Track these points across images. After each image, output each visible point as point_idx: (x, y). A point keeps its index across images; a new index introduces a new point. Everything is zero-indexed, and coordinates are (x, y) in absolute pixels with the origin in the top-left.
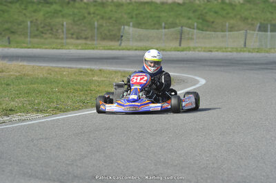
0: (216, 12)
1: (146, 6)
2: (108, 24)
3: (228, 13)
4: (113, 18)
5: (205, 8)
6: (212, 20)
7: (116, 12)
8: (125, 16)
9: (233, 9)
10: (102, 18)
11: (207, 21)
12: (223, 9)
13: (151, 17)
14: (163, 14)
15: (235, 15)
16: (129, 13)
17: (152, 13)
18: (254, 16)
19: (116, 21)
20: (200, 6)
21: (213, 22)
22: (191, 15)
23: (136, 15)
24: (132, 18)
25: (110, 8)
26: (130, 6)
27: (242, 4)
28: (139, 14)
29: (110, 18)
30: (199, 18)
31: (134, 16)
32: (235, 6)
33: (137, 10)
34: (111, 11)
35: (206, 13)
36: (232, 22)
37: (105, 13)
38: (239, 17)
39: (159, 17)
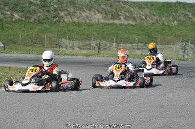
0: (158, 32)
1: (109, 26)
2: (82, 38)
3: (166, 32)
4: (86, 34)
5: (150, 28)
6: (155, 37)
7: (88, 30)
8: (94, 33)
9: (170, 29)
10: (78, 34)
11: (152, 37)
12: (163, 29)
13: (112, 34)
14: (121, 32)
15: (171, 34)
16: (97, 31)
17: (113, 31)
18: (184, 34)
19: (87, 36)
20: (147, 27)
21: (155, 38)
22: (141, 33)
23: (102, 32)
24: (99, 34)
25: (84, 27)
26: (98, 26)
27: (177, 26)
28: (104, 31)
29: (83, 34)
30: (146, 35)
31: (101, 33)
32: (172, 27)
33: (103, 28)
34: (85, 29)
35: (151, 32)
36: (169, 38)
37: (80, 30)
38: (173, 35)
39: (118, 34)
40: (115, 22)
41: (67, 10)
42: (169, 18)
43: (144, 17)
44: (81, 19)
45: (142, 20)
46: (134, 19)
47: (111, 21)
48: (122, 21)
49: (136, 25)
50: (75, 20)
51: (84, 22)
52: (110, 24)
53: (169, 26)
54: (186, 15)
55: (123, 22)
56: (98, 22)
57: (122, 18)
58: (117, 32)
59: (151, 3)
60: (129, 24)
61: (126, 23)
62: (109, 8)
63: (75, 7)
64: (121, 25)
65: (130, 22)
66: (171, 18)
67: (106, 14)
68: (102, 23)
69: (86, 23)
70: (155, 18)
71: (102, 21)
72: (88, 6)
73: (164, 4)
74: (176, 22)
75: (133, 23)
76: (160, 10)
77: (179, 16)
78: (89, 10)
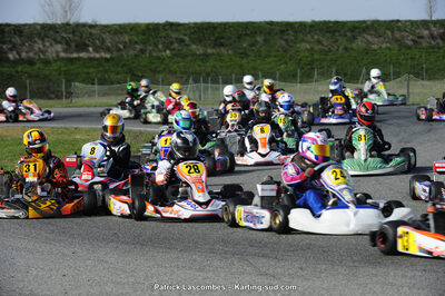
1: (74, 62)
3: (157, 67)
4: (42, 76)
5: (133, 63)
7: (44, 69)
9: (162, 63)
10: (30, 76)
12: (151, 63)
14: (91, 70)
15: (164, 69)
16: (57, 70)
17: (80, 69)
19: (44, 78)
20: (127, 61)
22: (119, 69)
23: (64, 71)
25: (37, 66)
26: (58, 63)
27: (170, 57)
29: (38, 76)
32: (163, 59)
34: (39, 68)
35: (135, 67)
37: (33, 71)
38: (167, 70)
40: (81, 55)
41: (10, 42)
42: (157, 46)
43: (121, 46)
44: (31, 55)
45: (120, 50)
46: (108, 50)
47: (75, 55)
48: (91, 53)
49: (112, 59)
50: (24, 55)
51: (37, 57)
52: (75, 59)
53: (158, 58)
54: (182, 41)
55: (92, 55)
56: (58, 56)
57: (91, 49)
58: (86, 70)
59: (129, 25)
60: (102, 58)
61: (97, 56)
62: (71, 36)
63: (20, 36)
64: (90, 59)
65: (103, 54)
66: (160, 46)
67: (68, 44)
68: (63, 59)
69: (40, 58)
70: (138, 47)
71: (62, 55)
72: (40, 34)
73: (148, 25)
74: (168, 52)
75: (108, 56)
76: (144, 34)
77: (172, 43)
78: (43, 40)
